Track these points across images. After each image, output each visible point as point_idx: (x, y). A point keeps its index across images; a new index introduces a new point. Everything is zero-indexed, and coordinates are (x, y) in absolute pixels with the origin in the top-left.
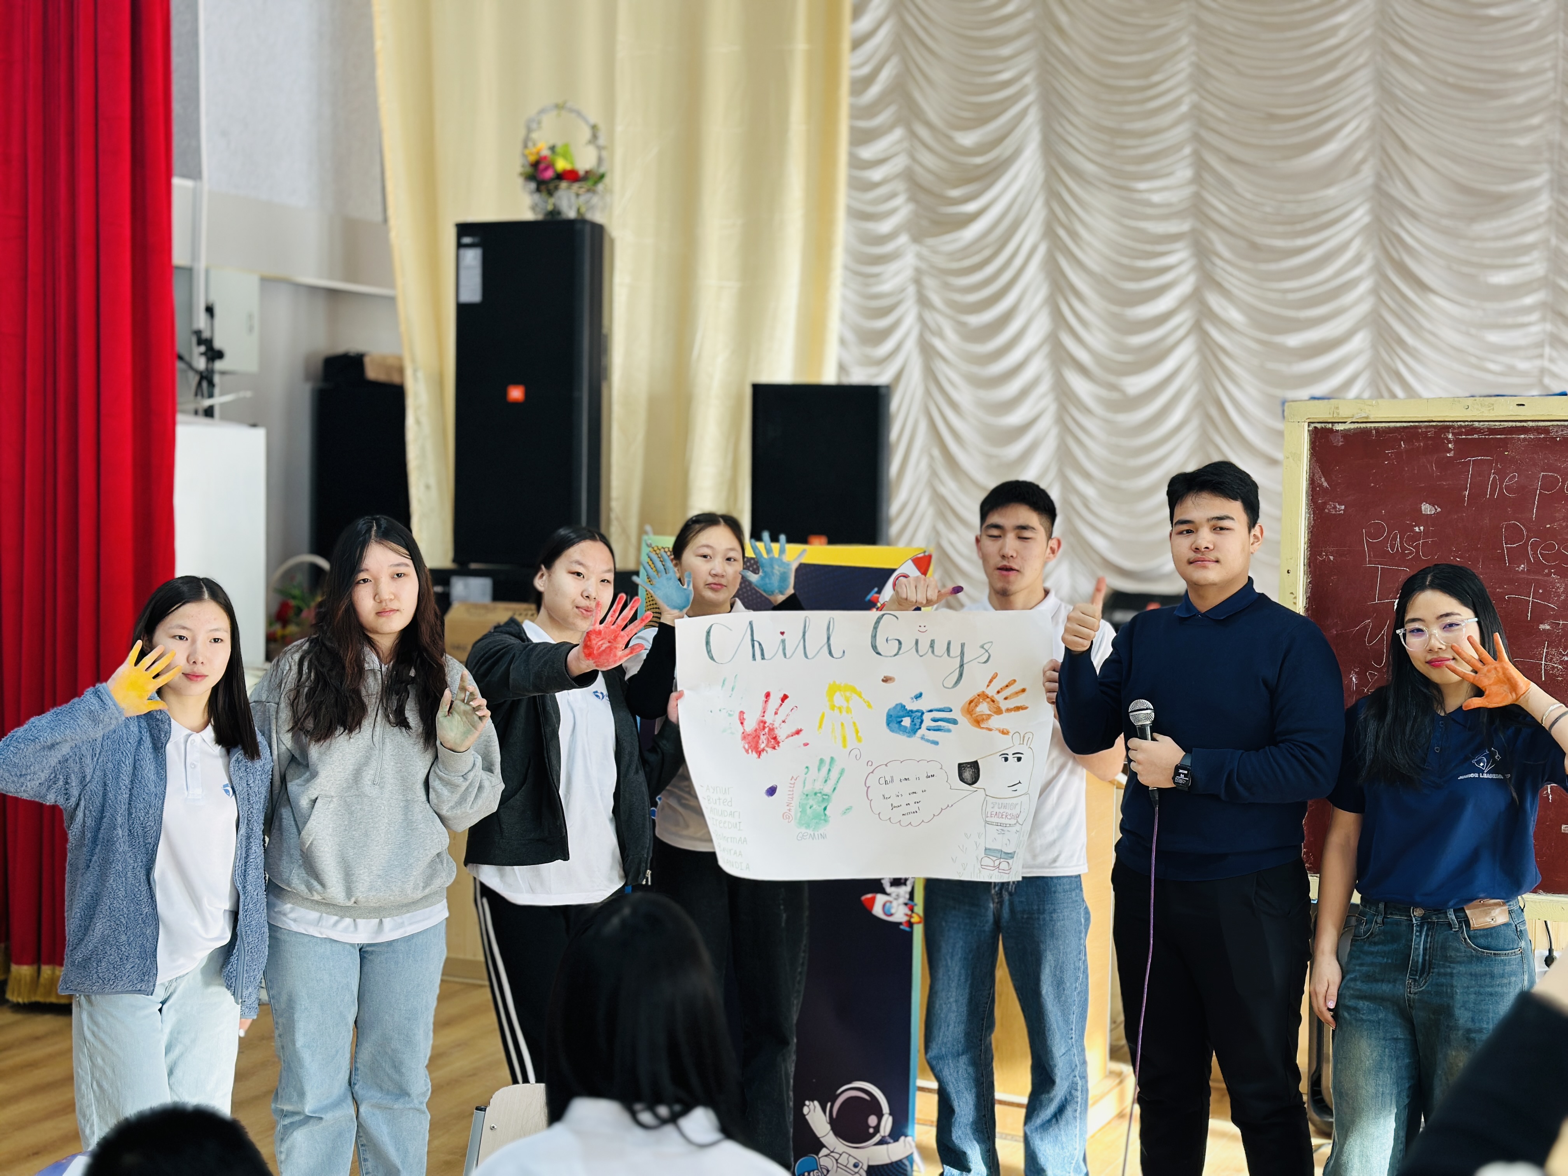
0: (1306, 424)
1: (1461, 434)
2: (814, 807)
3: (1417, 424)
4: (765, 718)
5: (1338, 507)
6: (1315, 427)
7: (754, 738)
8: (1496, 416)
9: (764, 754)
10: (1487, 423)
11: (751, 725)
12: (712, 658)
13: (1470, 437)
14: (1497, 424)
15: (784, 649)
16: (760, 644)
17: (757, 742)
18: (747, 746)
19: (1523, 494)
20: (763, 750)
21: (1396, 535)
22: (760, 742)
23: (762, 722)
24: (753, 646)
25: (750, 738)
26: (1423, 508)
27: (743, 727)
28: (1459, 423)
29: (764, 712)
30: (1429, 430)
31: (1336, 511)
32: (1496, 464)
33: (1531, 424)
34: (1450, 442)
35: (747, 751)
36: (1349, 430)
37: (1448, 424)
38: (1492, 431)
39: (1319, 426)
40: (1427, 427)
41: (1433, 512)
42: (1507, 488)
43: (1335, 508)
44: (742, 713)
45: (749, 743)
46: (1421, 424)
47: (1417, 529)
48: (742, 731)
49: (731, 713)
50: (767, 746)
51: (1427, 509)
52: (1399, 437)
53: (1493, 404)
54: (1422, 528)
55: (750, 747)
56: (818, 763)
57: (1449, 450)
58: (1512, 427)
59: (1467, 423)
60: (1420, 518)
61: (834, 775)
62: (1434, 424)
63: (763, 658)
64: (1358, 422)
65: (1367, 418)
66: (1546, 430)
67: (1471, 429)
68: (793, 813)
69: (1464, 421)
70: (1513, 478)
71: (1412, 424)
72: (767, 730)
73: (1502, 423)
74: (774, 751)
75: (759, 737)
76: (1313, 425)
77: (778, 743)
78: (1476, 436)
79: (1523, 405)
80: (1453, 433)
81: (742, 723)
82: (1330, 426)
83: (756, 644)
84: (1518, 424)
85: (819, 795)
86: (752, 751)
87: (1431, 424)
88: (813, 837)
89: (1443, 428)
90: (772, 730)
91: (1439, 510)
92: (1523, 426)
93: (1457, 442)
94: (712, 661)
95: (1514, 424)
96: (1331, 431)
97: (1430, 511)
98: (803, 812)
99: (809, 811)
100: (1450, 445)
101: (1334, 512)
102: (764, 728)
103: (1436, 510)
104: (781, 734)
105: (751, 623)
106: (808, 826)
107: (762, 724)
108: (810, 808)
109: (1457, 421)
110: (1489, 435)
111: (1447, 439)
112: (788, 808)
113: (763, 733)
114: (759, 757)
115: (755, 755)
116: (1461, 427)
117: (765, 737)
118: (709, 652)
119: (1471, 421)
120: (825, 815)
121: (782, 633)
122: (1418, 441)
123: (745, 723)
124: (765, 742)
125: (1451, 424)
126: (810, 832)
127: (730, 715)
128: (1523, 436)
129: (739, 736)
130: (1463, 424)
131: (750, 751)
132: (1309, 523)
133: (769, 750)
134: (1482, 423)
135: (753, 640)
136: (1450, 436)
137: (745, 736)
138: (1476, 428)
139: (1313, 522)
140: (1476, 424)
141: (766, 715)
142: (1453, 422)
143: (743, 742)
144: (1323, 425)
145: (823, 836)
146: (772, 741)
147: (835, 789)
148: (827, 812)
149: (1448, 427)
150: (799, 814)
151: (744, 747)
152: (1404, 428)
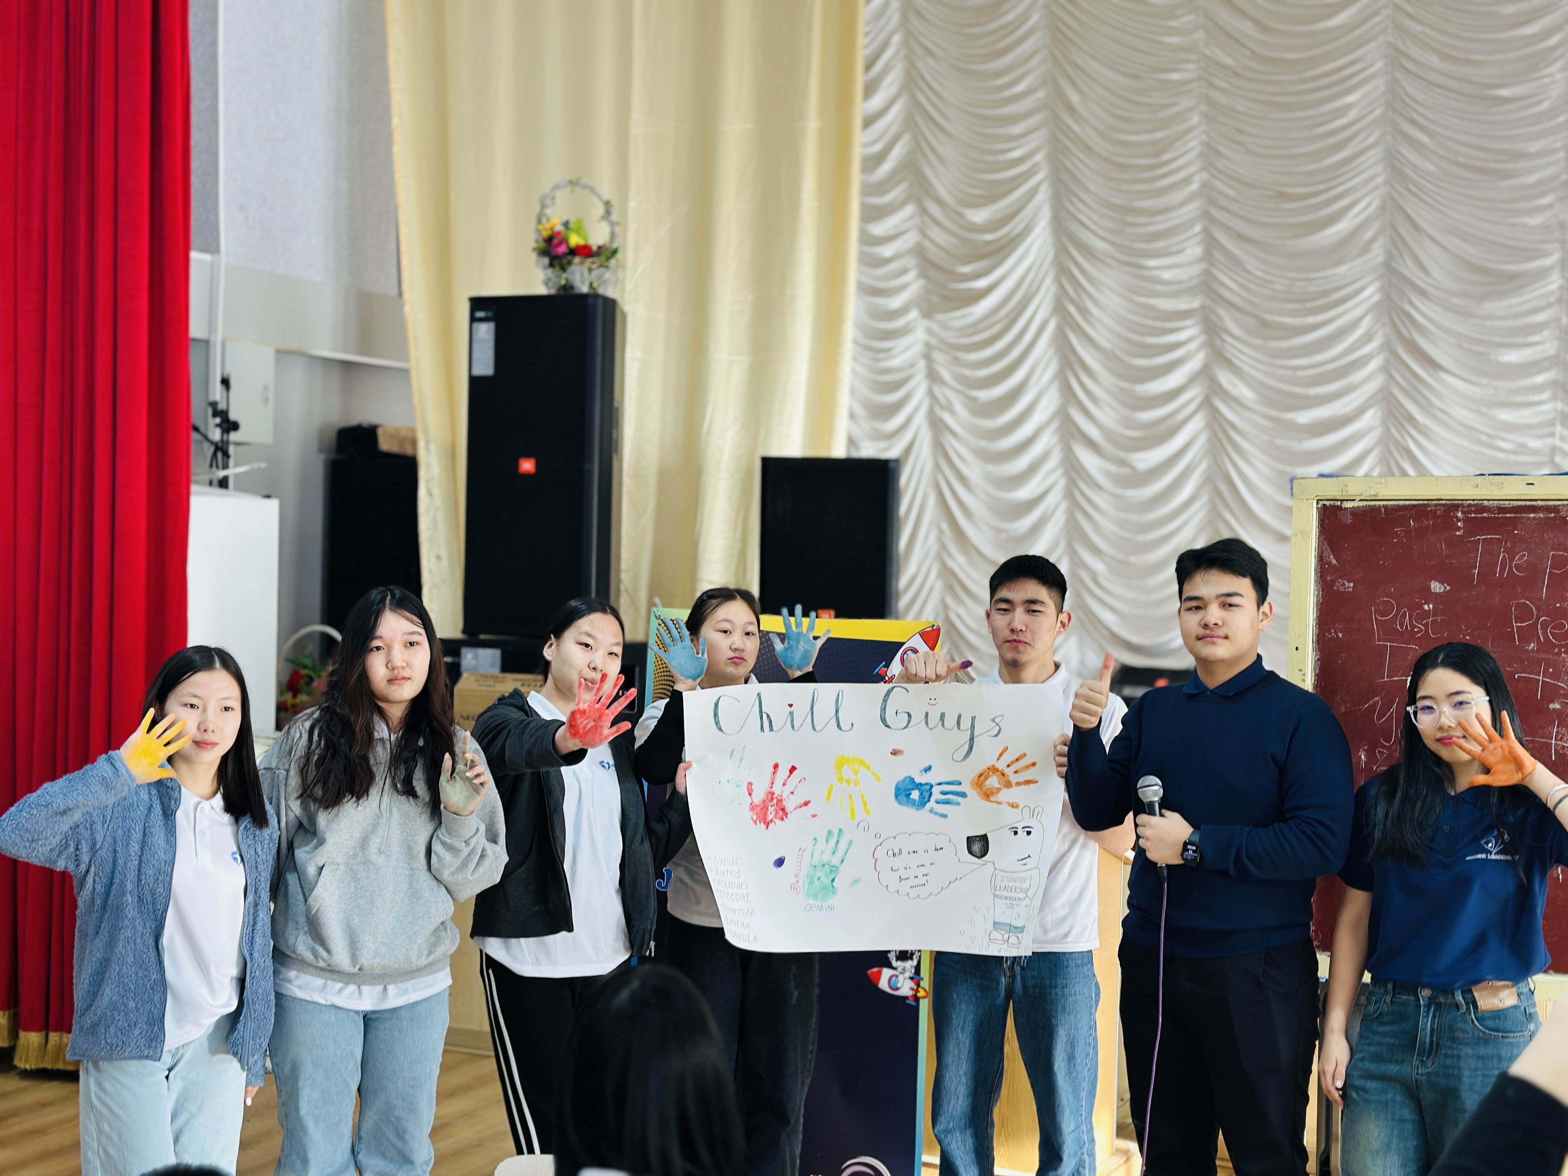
0: (1315, 502)
1: (1470, 512)
2: (822, 878)
3: (1426, 502)
4: (774, 789)
5: (1347, 584)
6: (1324, 505)
7: (762, 809)
8: (1506, 495)
9: (771, 825)
10: (1496, 502)
11: (759, 796)
12: (720, 729)
13: (1479, 516)
14: (1507, 502)
15: (792, 721)
16: (768, 716)
17: (766, 814)
18: (755, 817)
19: (1533, 572)
20: (771, 821)
21: (1405, 612)
22: (769, 813)
23: (771, 793)
24: (761, 718)
25: (758, 809)
26: (1432, 587)
27: (751, 798)
28: (1468, 502)
29: (772, 783)
30: (1438, 508)
31: (1345, 589)
32: (1506, 543)
33: (1540, 503)
34: (1459, 520)
35: (755, 822)
36: (1358, 508)
37: (1457, 502)
38: (1502, 510)
39: (1327, 503)
40: (1436, 505)
41: (1442, 591)
42: (1517, 566)
43: (1344, 585)
44: (750, 784)
45: (757, 814)
46: (1430, 502)
47: (1426, 607)
48: (750, 802)
49: (740, 784)
50: (775, 817)
51: (1436, 587)
52: (1409, 515)
53: (1502, 484)
54: (1431, 606)
55: (757, 818)
56: (826, 834)
57: (1459, 529)
58: (1522, 506)
59: (1476, 502)
60: (1429, 596)
61: (843, 846)
62: (1444, 502)
63: (771, 729)
64: (1366, 500)
65: (1376, 495)
66: (1555, 509)
67: (1480, 507)
68: (800, 884)
69: (1474, 500)
70: (1522, 557)
71: (1421, 502)
72: (775, 801)
73: (1512, 502)
74: (782, 822)
75: (767, 808)
76: (1321, 503)
77: (786, 814)
78: (1485, 515)
79: (1533, 484)
80: (1462, 513)
81: (750, 794)
82: (1339, 503)
83: (765, 716)
84: (1528, 503)
85: (826, 866)
86: (760, 823)
87: (1440, 502)
88: (821, 908)
89: (1452, 507)
90: (780, 801)
91: (1448, 588)
92: (1533, 506)
93: (1466, 520)
94: (720, 733)
95: (1523, 503)
96: (1340, 508)
97: (1440, 588)
98: (811, 882)
99: (817, 883)
100: (1459, 524)
101: (1343, 590)
102: (772, 799)
103: (1445, 588)
104: (790, 804)
105: (759, 695)
106: (816, 898)
107: (770, 796)
108: (818, 879)
109: (1466, 500)
110: (1498, 514)
111: (1456, 517)
112: (796, 879)
113: (772, 804)
114: (767, 828)
115: (763, 826)
116: (1470, 505)
117: (773, 808)
118: (717, 723)
119: (1480, 500)
120: (833, 886)
121: (791, 705)
122: (1428, 519)
123: (753, 794)
124: (773, 813)
125: (1460, 502)
126: (818, 903)
127: (738, 786)
128: (1532, 515)
129: (747, 807)
130: (1472, 502)
131: (758, 822)
132: (1318, 601)
133: (777, 821)
134: (1491, 502)
135: (761, 712)
136: (1460, 514)
137: (753, 807)
138: (1486, 507)
139: (1321, 599)
140: (1486, 503)
141: (774, 786)
142: (1463, 500)
143: (751, 813)
144: (1332, 502)
145: (831, 908)
146: (781, 812)
147: (843, 860)
148: (834, 884)
149: (1458, 506)
150: (807, 886)
151: (752, 818)
152: (1414, 506)
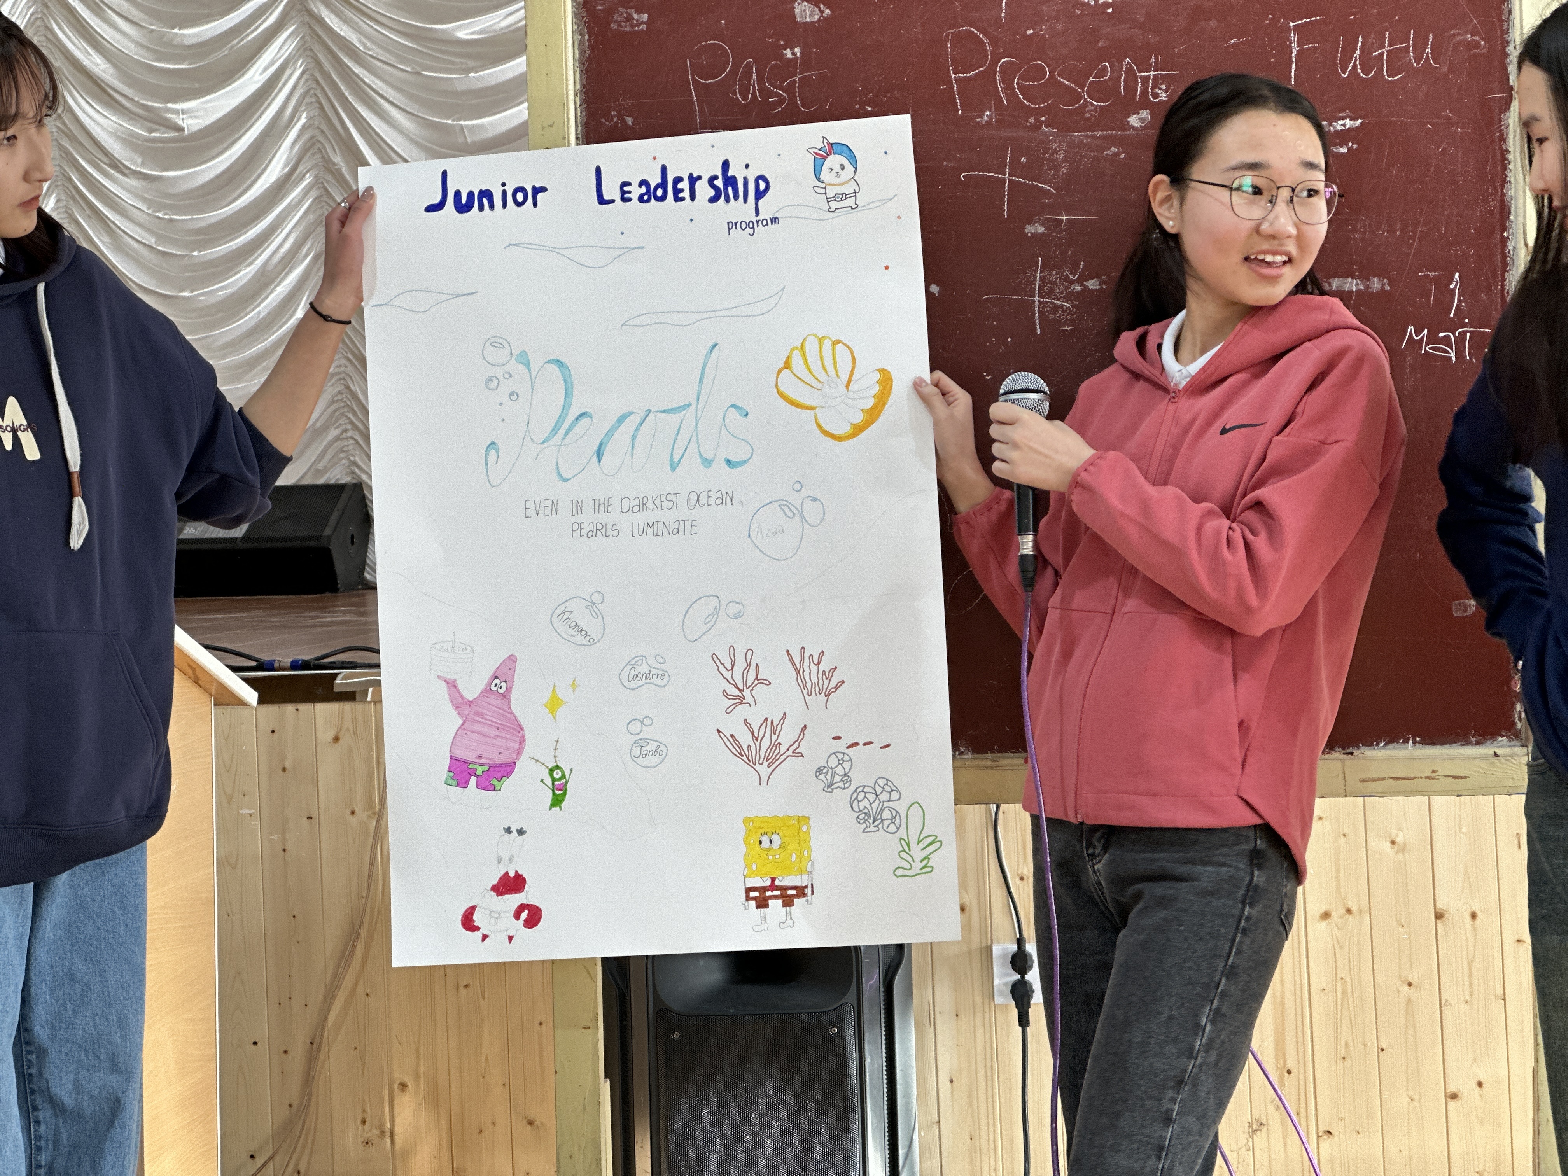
5: (635, 16)
21: (749, 67)
26: (797, 11)
31: (633, 26)
41: (817, 17)
43: (629, 18)
47: (788, 53)
51: (805, 12)
54: (797, 50)
60: (792, 30)
91: (827, 12)
97: (811, 15)
101: (628, 29)
103: (822, 12)
132: (582, 52)
139: (588, 51)
